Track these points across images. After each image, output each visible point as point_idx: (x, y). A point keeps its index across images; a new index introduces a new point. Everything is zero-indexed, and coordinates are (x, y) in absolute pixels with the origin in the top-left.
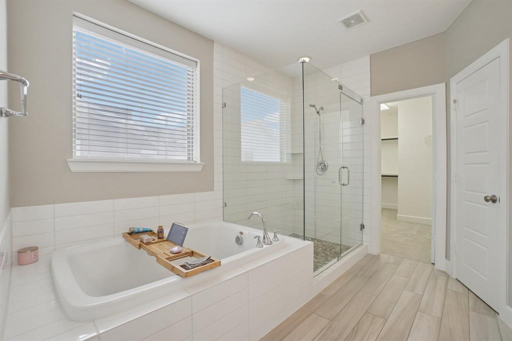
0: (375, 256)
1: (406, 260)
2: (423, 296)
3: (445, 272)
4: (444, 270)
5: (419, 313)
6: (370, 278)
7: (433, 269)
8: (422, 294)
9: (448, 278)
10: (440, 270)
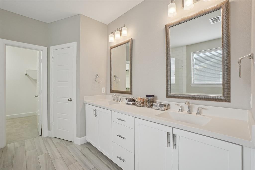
0: (3, 148)
1: (26, 140)
2: (48, 152)
3: (48, 137)
4: (47, 136)
5: (52, 161)
6: (12, 164)
7: (42, 138)
8: (47, 152)
9: (51, 139)
10: (45, 137)
